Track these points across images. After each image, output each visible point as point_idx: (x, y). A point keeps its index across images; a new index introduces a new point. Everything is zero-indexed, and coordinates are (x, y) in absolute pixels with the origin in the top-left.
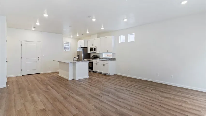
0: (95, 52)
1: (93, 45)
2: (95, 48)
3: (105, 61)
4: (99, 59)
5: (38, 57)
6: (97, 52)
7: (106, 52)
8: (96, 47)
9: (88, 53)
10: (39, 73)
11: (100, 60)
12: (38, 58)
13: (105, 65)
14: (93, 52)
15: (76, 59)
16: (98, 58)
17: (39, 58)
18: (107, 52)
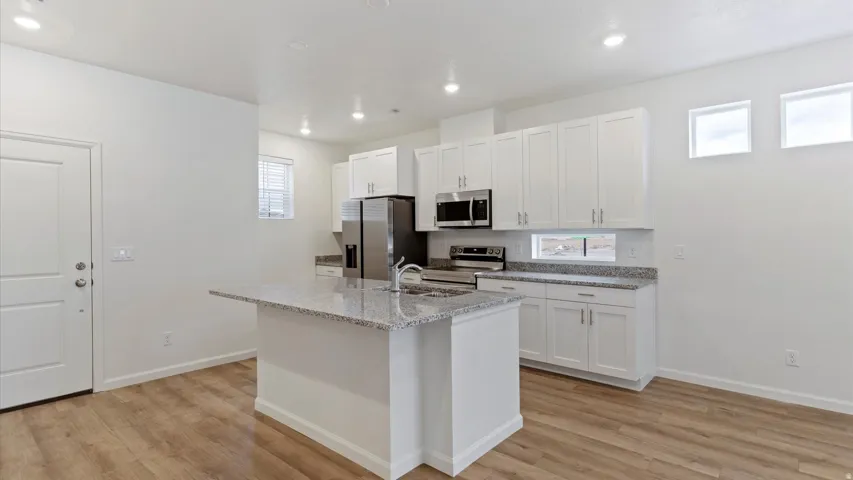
0: (486, 223)
1: (462, 181)
2: (487, 198)
3: (593, 285)
4: (504, 269)
5: (80, 267)
6: (494, 228)
7: (587, 223)
8: (490, 191)
9: (417, 229)
10: (90, 392)
11: (509, 274)
12: (78, 275)
13: (596, 318)
14: (466, 223)
15: (338, 271)
16: (498, 266)
17: (85, 275)
18: (596, 226)
